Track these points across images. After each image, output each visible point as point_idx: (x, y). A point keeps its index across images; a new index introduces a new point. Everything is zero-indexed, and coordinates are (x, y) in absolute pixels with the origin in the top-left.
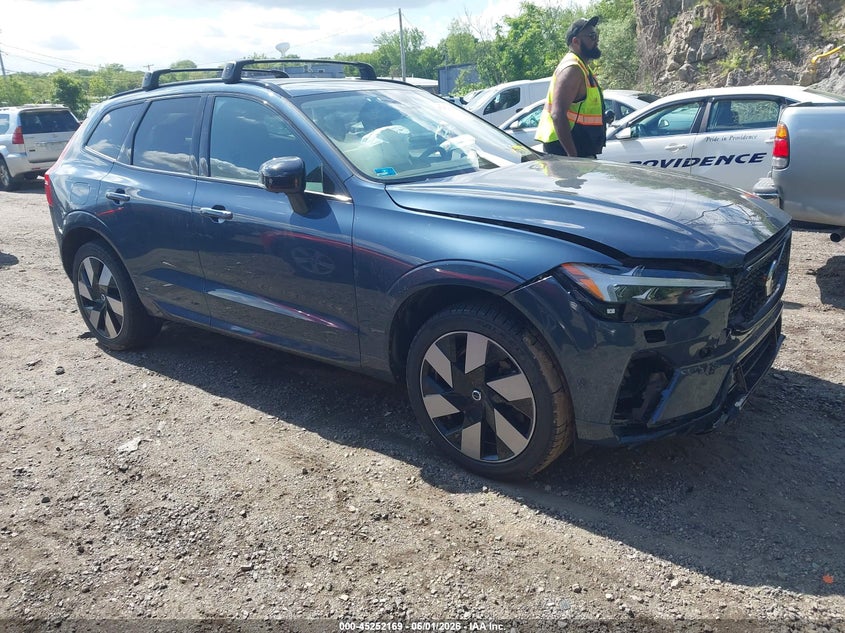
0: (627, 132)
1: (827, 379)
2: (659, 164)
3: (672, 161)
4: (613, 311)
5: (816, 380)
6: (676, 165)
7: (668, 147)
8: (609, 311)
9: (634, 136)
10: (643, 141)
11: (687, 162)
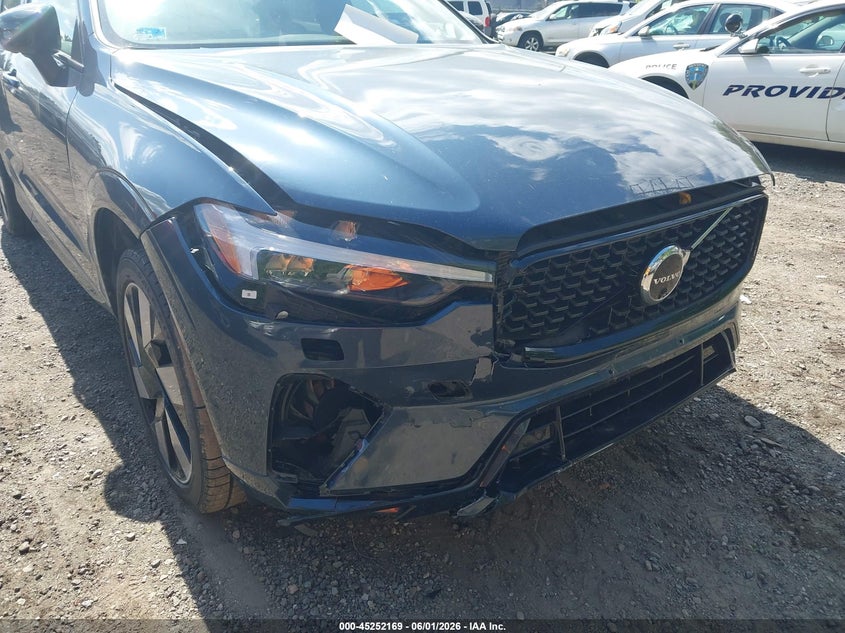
0: (752, 45)
1: (827, 441)
2: (788, 91)
3: (806, 88)
4: (253, 295)
5: (806, 438)
6: (811, 95)
7: (803, 69)
8: (245, 294)
9: (763, 50)
10: (772, 59)
11: (825, 92)
